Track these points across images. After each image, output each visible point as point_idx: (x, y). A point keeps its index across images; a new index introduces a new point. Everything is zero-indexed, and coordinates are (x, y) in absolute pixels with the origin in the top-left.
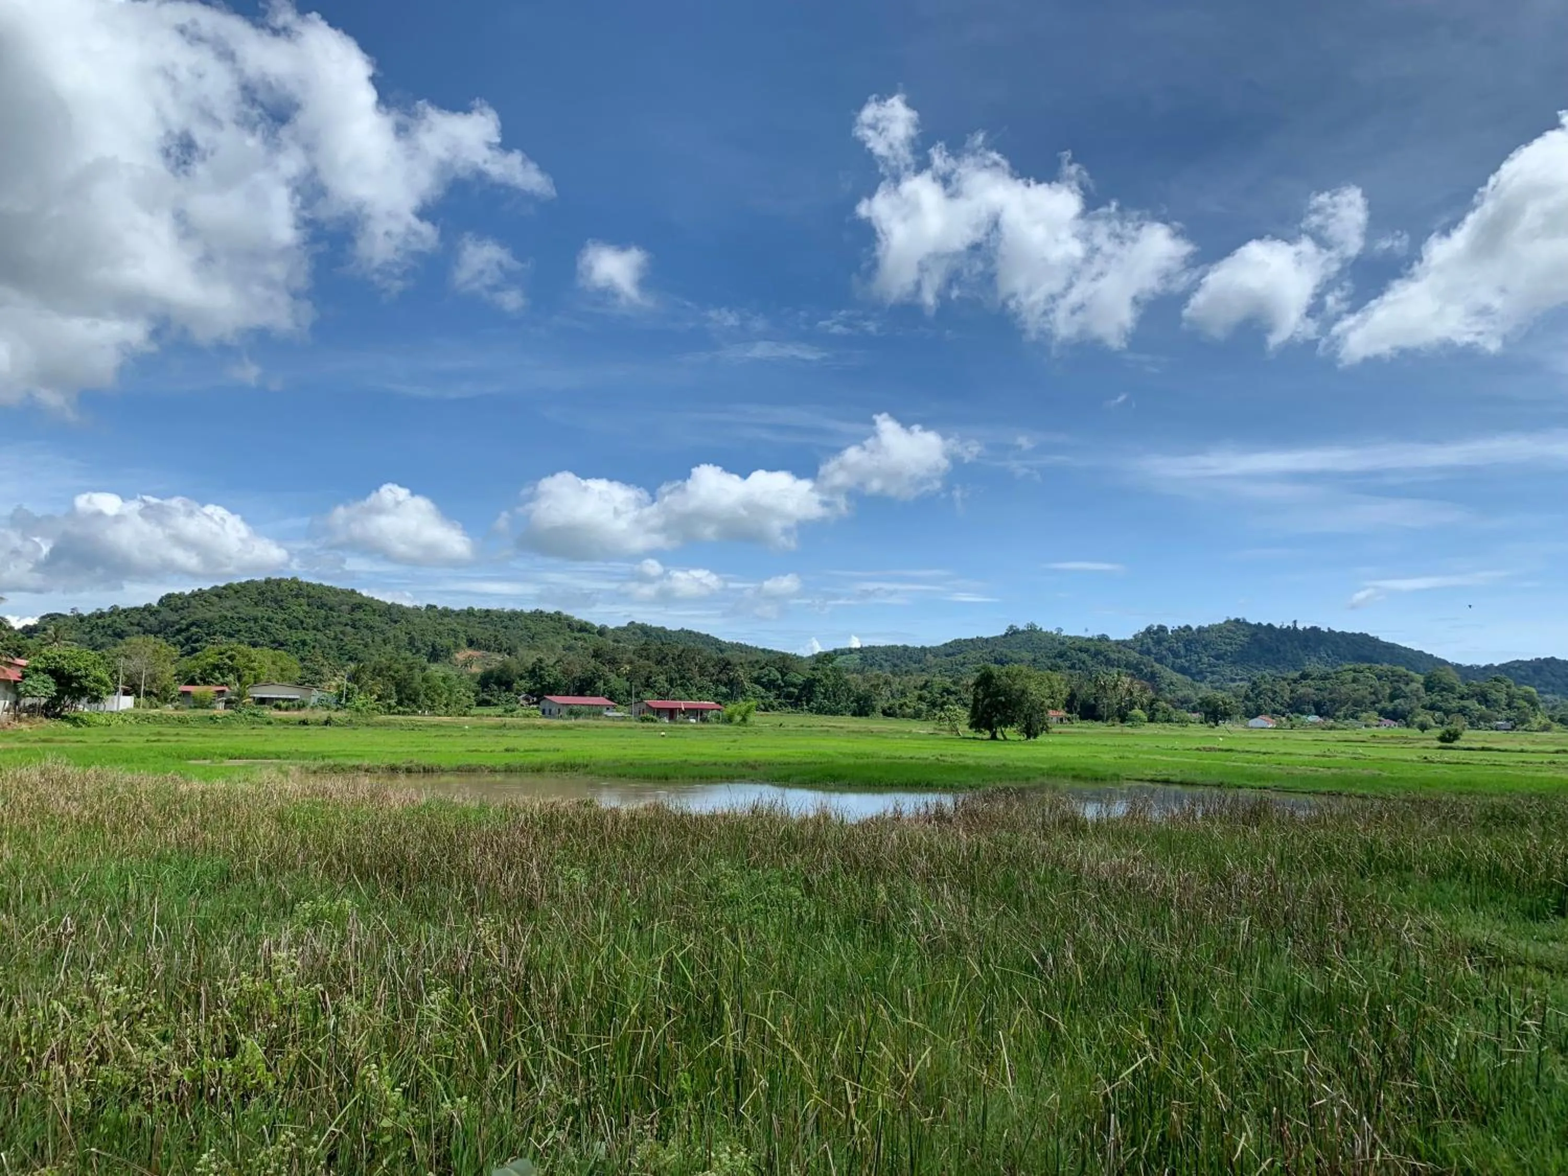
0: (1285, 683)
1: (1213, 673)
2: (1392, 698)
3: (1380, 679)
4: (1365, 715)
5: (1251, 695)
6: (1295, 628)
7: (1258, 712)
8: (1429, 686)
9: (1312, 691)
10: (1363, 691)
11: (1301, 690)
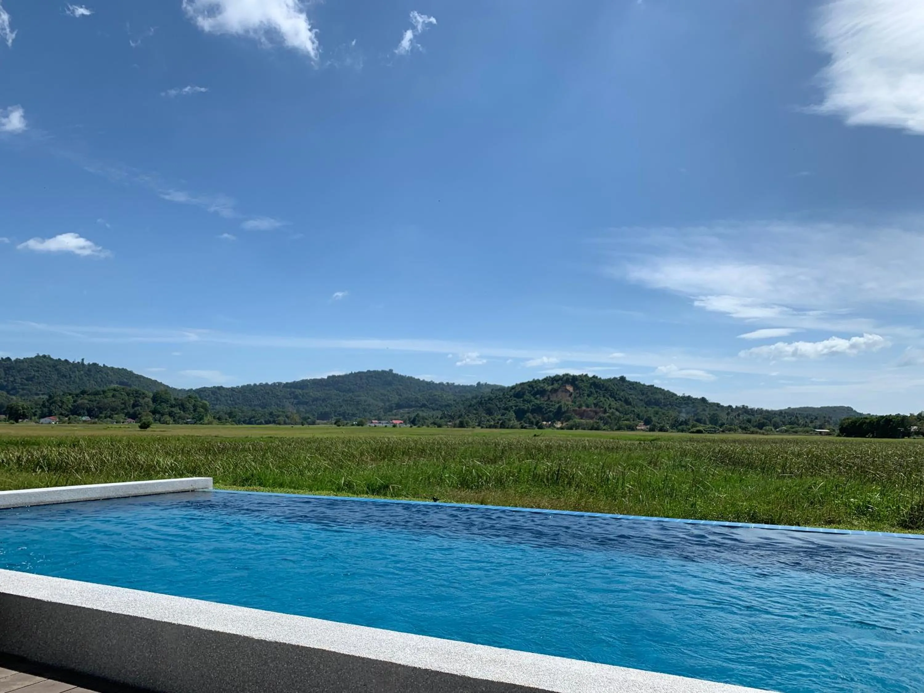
0: (70, 397)
1: (23, 389)
2: (134, 406)
3: (128, 395)
4: (116, 416)
5: (47, 404)
6: (83, 364)
7: (50, 414)
8: (154, 400)
9: (86, 401)
10: (117, 403)
11: (80, 401)
